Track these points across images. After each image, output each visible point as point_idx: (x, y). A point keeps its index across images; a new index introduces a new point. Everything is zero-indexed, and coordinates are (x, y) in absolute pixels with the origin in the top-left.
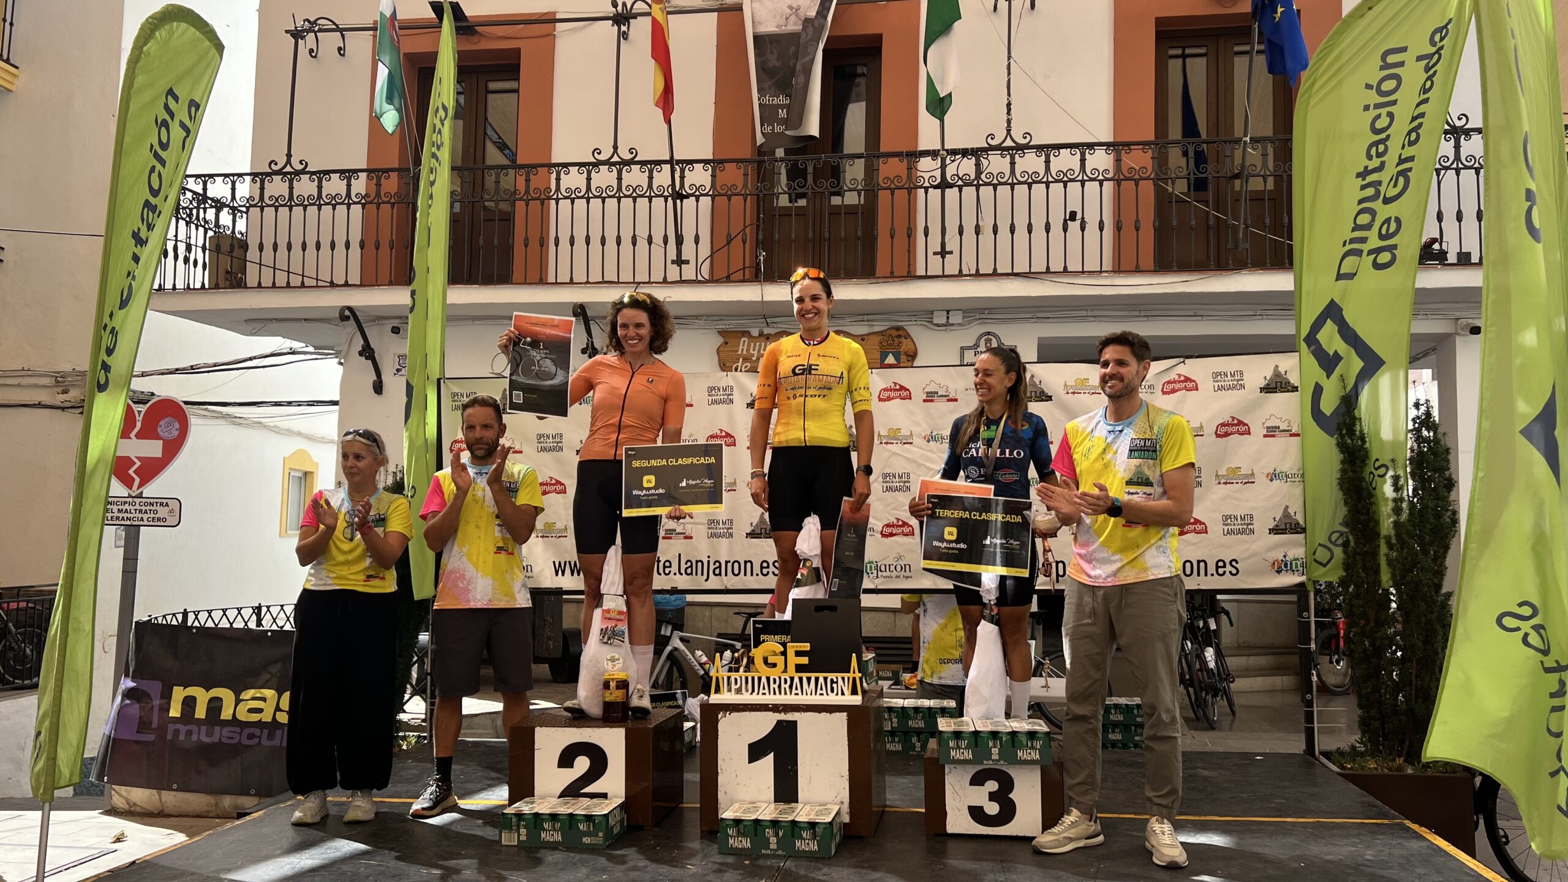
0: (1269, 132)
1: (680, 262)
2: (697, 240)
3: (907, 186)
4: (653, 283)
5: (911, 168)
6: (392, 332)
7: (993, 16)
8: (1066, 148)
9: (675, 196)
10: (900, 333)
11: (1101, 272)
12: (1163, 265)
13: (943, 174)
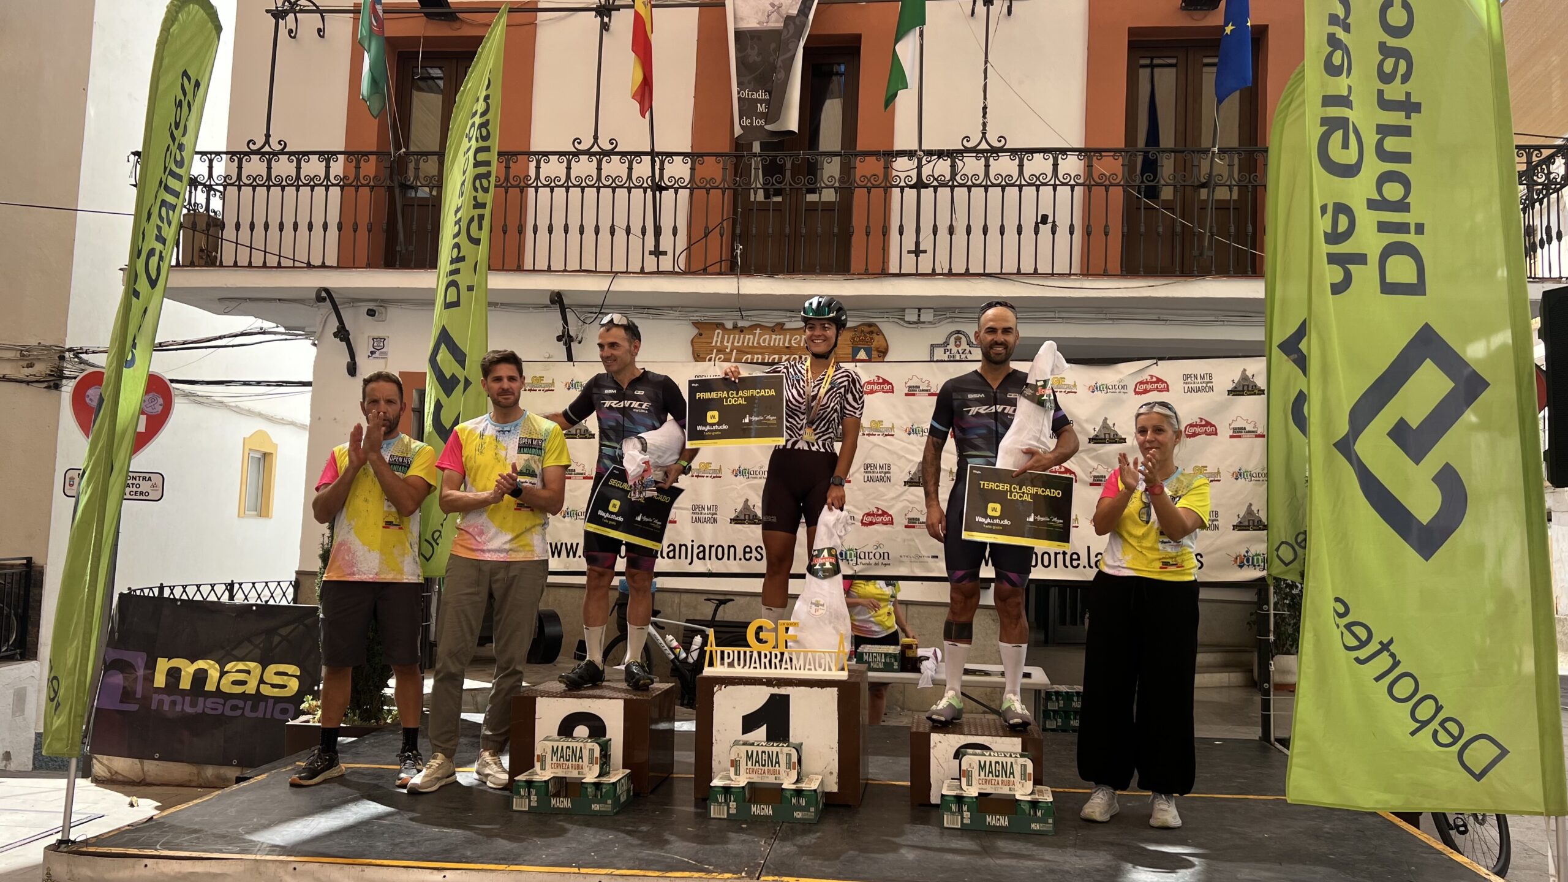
0: (1235, 143)
1: (657, 253)
2: (675, 232)
3: (883, 185)
4: (630, 273)
5: (888, 168)
6: (368, 314)
7: (971, 21)
8: (1040, 152)
9: (655, 187)
10: (872, 329)
11: (1070, 274)
12: (1130, 269)
13: (919, 174)
